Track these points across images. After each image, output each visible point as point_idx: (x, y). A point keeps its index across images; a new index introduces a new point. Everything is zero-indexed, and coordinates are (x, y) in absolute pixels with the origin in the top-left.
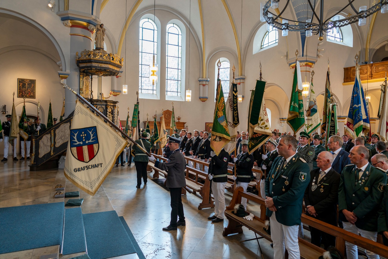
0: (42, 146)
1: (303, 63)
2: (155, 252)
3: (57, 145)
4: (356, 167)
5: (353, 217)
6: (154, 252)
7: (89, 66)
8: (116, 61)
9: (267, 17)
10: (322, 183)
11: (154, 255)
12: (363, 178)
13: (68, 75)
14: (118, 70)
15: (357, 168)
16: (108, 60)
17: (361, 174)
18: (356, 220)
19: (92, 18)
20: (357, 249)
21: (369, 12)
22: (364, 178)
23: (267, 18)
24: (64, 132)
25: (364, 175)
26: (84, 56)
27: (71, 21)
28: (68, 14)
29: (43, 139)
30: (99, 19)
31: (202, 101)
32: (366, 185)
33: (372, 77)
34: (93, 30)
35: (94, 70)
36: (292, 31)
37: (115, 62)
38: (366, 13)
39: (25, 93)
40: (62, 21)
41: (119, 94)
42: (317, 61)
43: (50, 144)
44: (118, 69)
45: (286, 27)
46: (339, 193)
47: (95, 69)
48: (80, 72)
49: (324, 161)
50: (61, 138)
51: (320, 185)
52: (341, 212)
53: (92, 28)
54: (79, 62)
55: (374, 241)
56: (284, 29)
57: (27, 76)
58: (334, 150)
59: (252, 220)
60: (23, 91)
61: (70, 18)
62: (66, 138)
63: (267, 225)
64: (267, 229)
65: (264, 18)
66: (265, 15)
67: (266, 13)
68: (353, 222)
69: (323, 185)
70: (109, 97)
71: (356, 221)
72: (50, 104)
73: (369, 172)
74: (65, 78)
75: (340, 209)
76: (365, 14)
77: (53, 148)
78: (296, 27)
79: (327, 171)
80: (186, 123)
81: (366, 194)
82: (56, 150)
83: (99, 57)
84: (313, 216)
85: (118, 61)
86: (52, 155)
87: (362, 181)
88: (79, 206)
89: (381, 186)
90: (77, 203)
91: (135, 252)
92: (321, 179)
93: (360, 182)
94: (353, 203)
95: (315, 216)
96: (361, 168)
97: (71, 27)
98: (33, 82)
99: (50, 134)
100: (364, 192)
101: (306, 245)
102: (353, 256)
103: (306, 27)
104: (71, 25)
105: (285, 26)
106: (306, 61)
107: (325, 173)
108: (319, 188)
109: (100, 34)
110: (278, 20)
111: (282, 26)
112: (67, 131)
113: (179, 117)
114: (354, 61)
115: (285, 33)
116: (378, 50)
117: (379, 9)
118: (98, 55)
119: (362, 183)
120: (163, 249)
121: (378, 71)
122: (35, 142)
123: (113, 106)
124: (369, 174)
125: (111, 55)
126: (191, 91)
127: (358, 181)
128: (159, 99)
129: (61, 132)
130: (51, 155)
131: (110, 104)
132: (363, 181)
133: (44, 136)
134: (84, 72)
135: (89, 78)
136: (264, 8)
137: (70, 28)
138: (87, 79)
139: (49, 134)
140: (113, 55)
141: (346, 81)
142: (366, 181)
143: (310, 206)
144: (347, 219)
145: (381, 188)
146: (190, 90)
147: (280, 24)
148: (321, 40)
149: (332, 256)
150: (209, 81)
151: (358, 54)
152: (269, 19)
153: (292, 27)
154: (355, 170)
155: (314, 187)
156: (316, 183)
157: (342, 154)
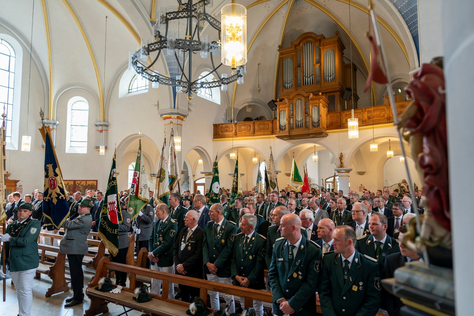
1: (174, 115)
4: (215, 223)
9: (137, 66)
10: (189, 241)
12: (220, 232)
15: (216, 224)
17: (219, 228)
20: (218, 296)
21: (229, 80)
22: (221, 232)
25: (221, 229)
32: (223, 238)
33: (236, 135)
36: (162, 84)
42: (188, 115)
45: (156, 80)
46: (203, 248)
49: (190, 219)
51: (188, 243)
52: (205, 265)
56: (154, 81)
58: (198, 208)
59: (120, 292)
63: (137, 293)
64: (137, 297)
65: (133, 67)
66: (134, 65)
67: (135, 62)
68: (214, 273)
69: (191, 243)
71: (216, 271)
75: (205, 263)
76: (226, 81)
78: (166, 81)
79: (193, 229)
80: (19, 181)
81: (223, 246)
84: (181, 274)
87: (219, 235)
89: (233, 236)
92: (189, 237)
93: (218, 235)
95: (185, 274)
96: (218, 223)
100: (221, 244)
101: (176, 304)
102: (215, 304)
103: (177, 83)
105: (155, 78)
106: (178, 114)
107: (192, 231)
108: (187, 246)
110: (148, 71)
111: (153, 77)
113: (7, 172)
114: (222, 118)
115: (155, 85)
116: (241, 110)
117: (236, 80)
121: (241, 130)
124: (224, 227)
126: (31, 137)
127: (217, 235)
132: (221, 234)
136: (133, 56)
141: (215, 137)
142: (223, 234)
144: (210, 271)
145: (233, 239)
146: (29, 135)
147: (150, 75)
148: (190, 99)
149: (197, 306)
150: (58, 124)
151: (225, 112)
152: (138, 68)
153: (163, 80)
154: (215, 225)
155: (183, 246)
156: (184, 242)
157: (206, 211)
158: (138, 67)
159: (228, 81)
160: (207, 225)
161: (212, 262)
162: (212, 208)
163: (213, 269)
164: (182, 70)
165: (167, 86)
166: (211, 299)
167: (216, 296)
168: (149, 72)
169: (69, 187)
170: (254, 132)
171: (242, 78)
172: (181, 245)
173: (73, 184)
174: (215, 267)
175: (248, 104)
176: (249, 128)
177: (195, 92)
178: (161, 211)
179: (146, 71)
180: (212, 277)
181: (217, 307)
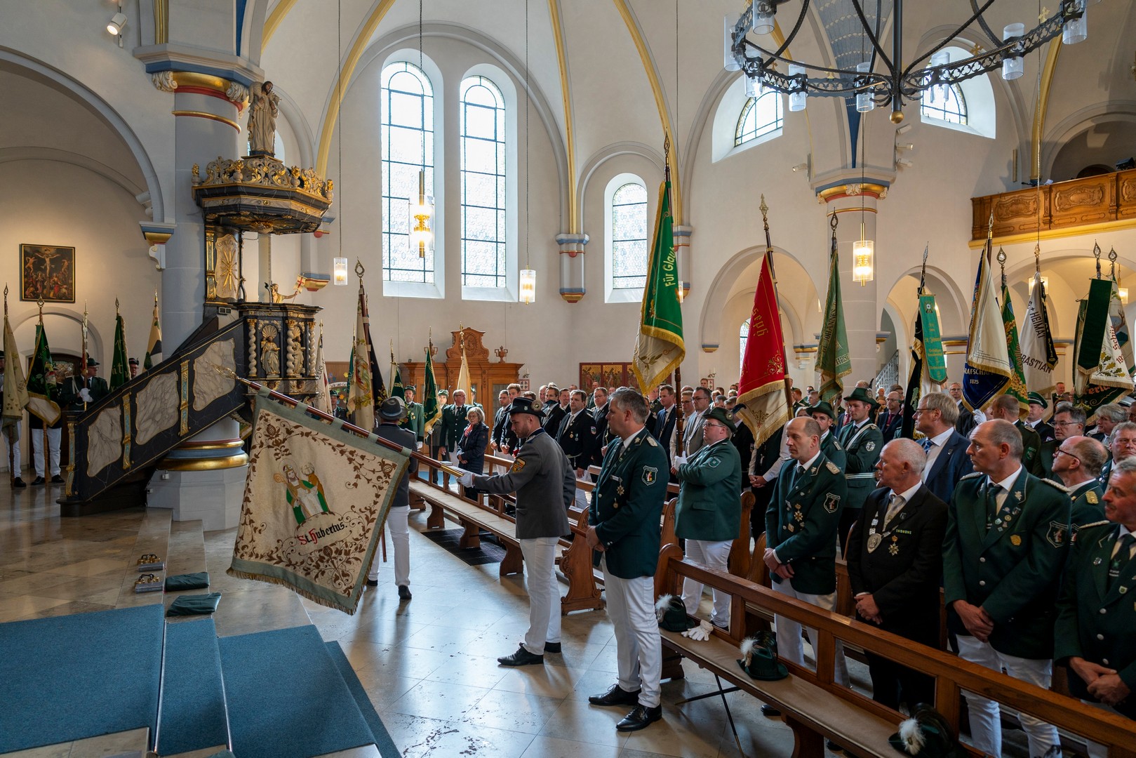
0: (95, 443)
1: (854, 185)
2: (429, 739)
3: (142, 439)
4: (989, 481)
5: (982, 621)
6: (428, 741)
7: (233, 205)
8: (311, 190)
9: (745, 56)
10: (894, 529)
11: (425, 748)
12: (1007, 510)
13: (171, 231)
14: (317, 216)
15: (991, 484)
16: (287, 186)
17: (1001, 499)
18: (992, 629)
19: (236, 64)
20: (998, 710)
21: (1030, 41)
22: (1011, 511)
23: (745, 60)
24: (162, 399)
25: (1011, 501)
26: (216, 175)
27: (176, 74)
28: (165, 54)
29: (98, 421)
30: (258, 66)
31: (569, 302)
32: (1016, 529)
33: (1050, 222)
34: (242, 100)
35: (246, 216)
36: (816, 95)
37: (308, 191)
38: (1023, 42)
39: (44, 287)
40: (150, 75)
41: (324, 286)
42: (893, 180)
43: (120, 436)
44: (317, 214)
45: (799, 86)
46: (946, 555)
47: (249, 213)
48: (206, 223)
49: (895, 466)
50: (152, 418)
51: (889, 533)
52: (950, 607)
53: (238, 94)
54: (201, 194)
55: (1041, 685)
56: (794, 90)
57: (48, 236)
58: (929, 434)
59: (707, 639)
60: (37, 282)
61: (173, 66)
62: (167, 417)
63: (748, 652)
64: (747, 663)
65: (736, 59)
66: (739, 53)
67: (740, 47)
68: (983, 635)
69: (898, 535)
70: (295, 294)
71: (990, 632)
72: (119, 319)
73: (1022, 494)
74: (162, 241)
75: (948, 601)
76: (1019, 47)
77: (128, 448)
78: (828, 86)
79: (908, 494)
80: (522, 365)
81: (1016, 556)
82: (137, 452)
83: (259, 177)
85: (318, 190)
86: (128, 469)
87: (1003, 520)
88: (207, 616)
89: (1057, 530)
90: (203, 606)
91: (370, 741)
92: (893, 516)
93: (999, 521)
94: (983, 582)
95: (879, 623)
96: (1001, 484)
97: (176, 91)
98: (65, 255)
99: (118, 408)
100: (1011, 551)
101: (857, 705)
102: (986, 730)
103: (858, 85)
104: (175, 85)
105: (797, 82)
106: (863, 180)
107: (903, 499)
108: (886, 542)
109: (261, 112)
110: (776, 65)
111: (790, 81)
112: (169, 398)
113: (502, 348)
114: (1001, 178)
115: (797, 102)
116: (1067, 147)
117: (1058, 33)
118: (258, 173)
119: (1005, 525)
120: (453, 731)
121: (1067, 207)
122: (75, 432)
123: (305, 321)
124: (1023, 498)
125: (297, 171)
126: (534, 272)
127: (994, 518)
128: (443, 297)
129: (153, 399)
130: (125, 467)
131: (296, 315)
132: (1008, 518)
133: (102, 413)
134: (216, 222)
135: (232, 239)
136: (734, 31)
137: (173, 95)
138: (225, 244)
139: (117, 405)
140: (303, 170)
141: (976, 236)
142: (1015, 519)
143: (864, 593)
144: (967, 626)
145: (1057, 538)
146: (531, 268)
147: (781, 76)
148: (898, 121)
149: (924, 732)
150: (587, 242)
151: (1011, 157)
152: (749, 63)
153: (818, 85)
154: (986, 488)
155: (874, 540)
156: (879, 529)
157: (955, 444)
158: (748, 60)
159: (1028, 44)
160: (960, 485)
161: (975, 599)
162: (978, 434)
163: (979, 622)
164: (875, 40)
165: (831, 99)
166: (970, 713)
167: (989, 708)
168: (779, 67)
169: (614, 378)
170: (1118, 205)
171: (1084, 19)
172: (869, 536)
173: (621, 371)
174: (985, 618)
175: (1093, 124)
176: (1097, 196)
177: (915, 95)
178: (809, 436)
179: (770, 67)
180: (975, 648)
181: (992, 741)
